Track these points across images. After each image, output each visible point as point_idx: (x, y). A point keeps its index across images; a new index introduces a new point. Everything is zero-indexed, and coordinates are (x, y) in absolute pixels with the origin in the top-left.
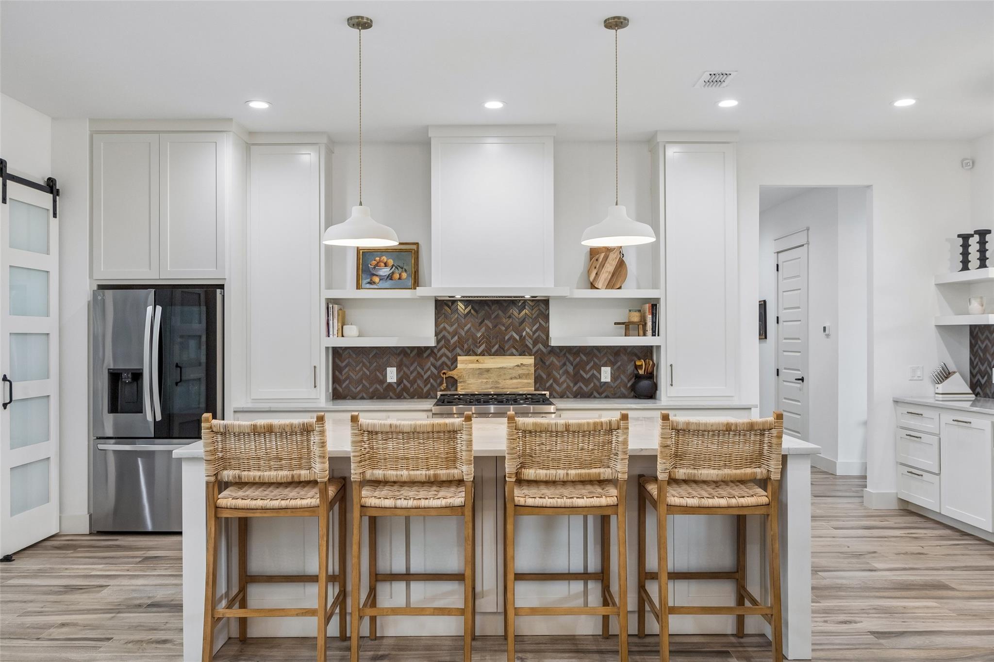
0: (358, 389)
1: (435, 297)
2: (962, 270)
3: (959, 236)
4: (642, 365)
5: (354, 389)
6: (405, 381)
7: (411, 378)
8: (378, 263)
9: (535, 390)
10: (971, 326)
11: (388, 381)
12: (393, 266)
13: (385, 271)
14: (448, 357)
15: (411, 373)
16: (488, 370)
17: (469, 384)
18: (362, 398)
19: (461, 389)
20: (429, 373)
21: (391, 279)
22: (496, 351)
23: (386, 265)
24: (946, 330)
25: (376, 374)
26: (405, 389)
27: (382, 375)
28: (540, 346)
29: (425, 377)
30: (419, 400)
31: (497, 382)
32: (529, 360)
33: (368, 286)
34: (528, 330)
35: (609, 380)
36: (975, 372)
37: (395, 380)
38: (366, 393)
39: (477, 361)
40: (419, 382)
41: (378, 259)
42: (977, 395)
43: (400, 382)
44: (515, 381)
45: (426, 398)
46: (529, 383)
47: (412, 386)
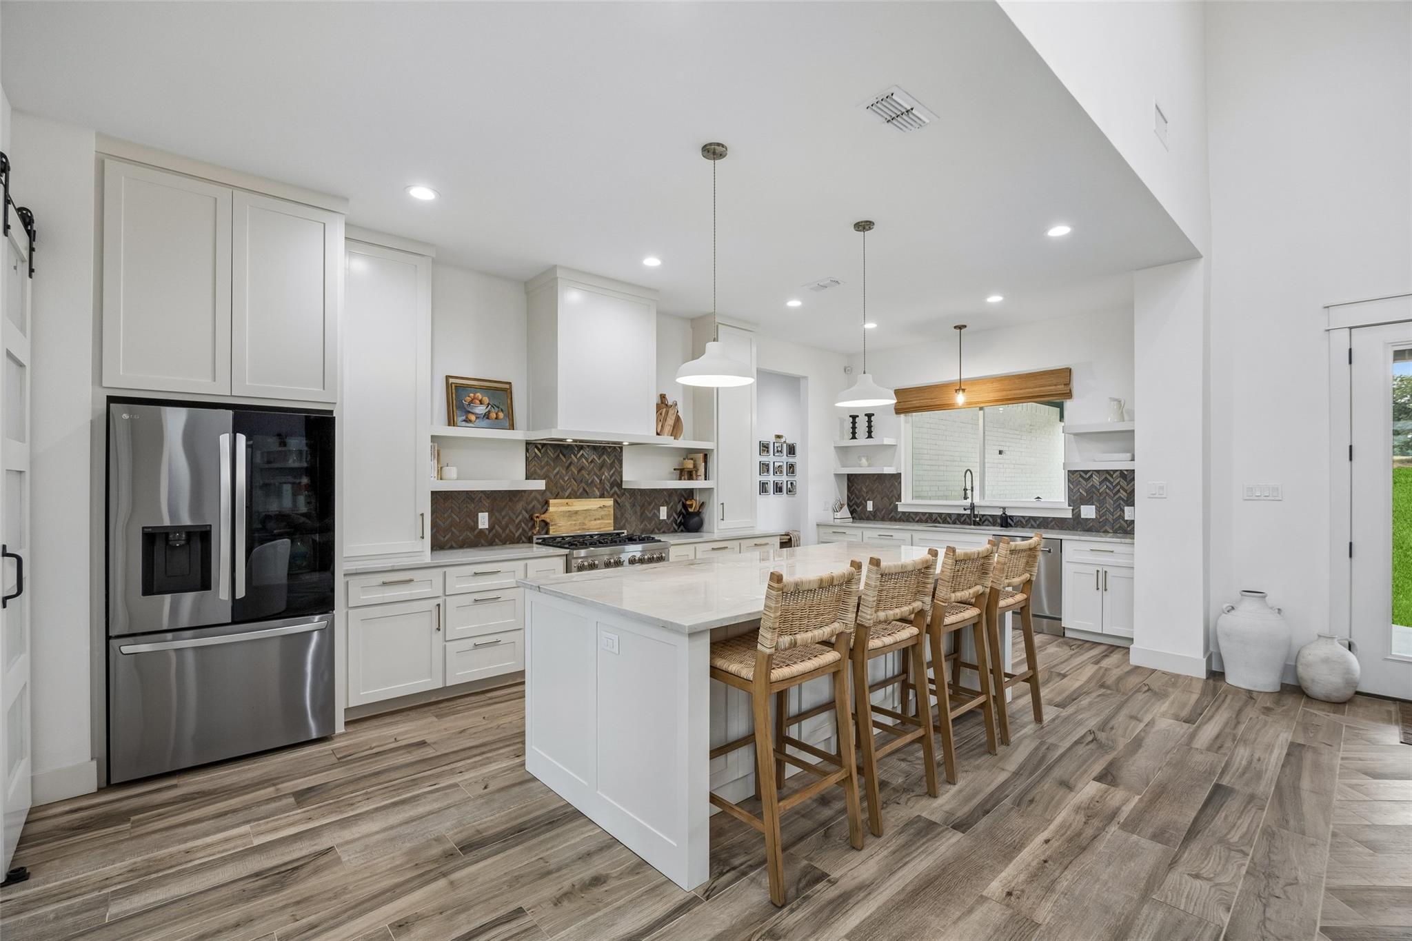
0: (447, 538)
1: (526, 440)
2: (852, 438)
3: (850, 416)
4: (692, 504)
5: (442, 539)
6: (497, 526)
7: (503, 523)
8: (473, 400)
9: (614, 530)
10: (848, 475)
11: (480, 528)
12: (488, 404)
13: (481, 410)
14: (538, 501)
15: (503, 518)
16: (576, 512)
17: (560, 526)
18: (451, 548)
19: (554, 532)
20: (520, 517)
21: (488, 418)
22: (581, 494)
23: (481, 402)
24: (837, 475)
25: (466, 521)
26: (497, 535)
27: (473, 521)
28: (616, 489)
29: (517, 521)
30: (511, 546)
31: (584, 524)
32: (609, 502)
33: (464, 424)
34: (606, 474)
35: (665, 518)
36: (851, 504)
37: (486, 526)
38: (455, 542)
39: (567, 503)
40: (511, 527)
41: (472, 395)
42: (853, 518)
43: (491, 528)
44: (599, 522)
45: (518, 542)
46: (609, 523)
47: (504, 530)
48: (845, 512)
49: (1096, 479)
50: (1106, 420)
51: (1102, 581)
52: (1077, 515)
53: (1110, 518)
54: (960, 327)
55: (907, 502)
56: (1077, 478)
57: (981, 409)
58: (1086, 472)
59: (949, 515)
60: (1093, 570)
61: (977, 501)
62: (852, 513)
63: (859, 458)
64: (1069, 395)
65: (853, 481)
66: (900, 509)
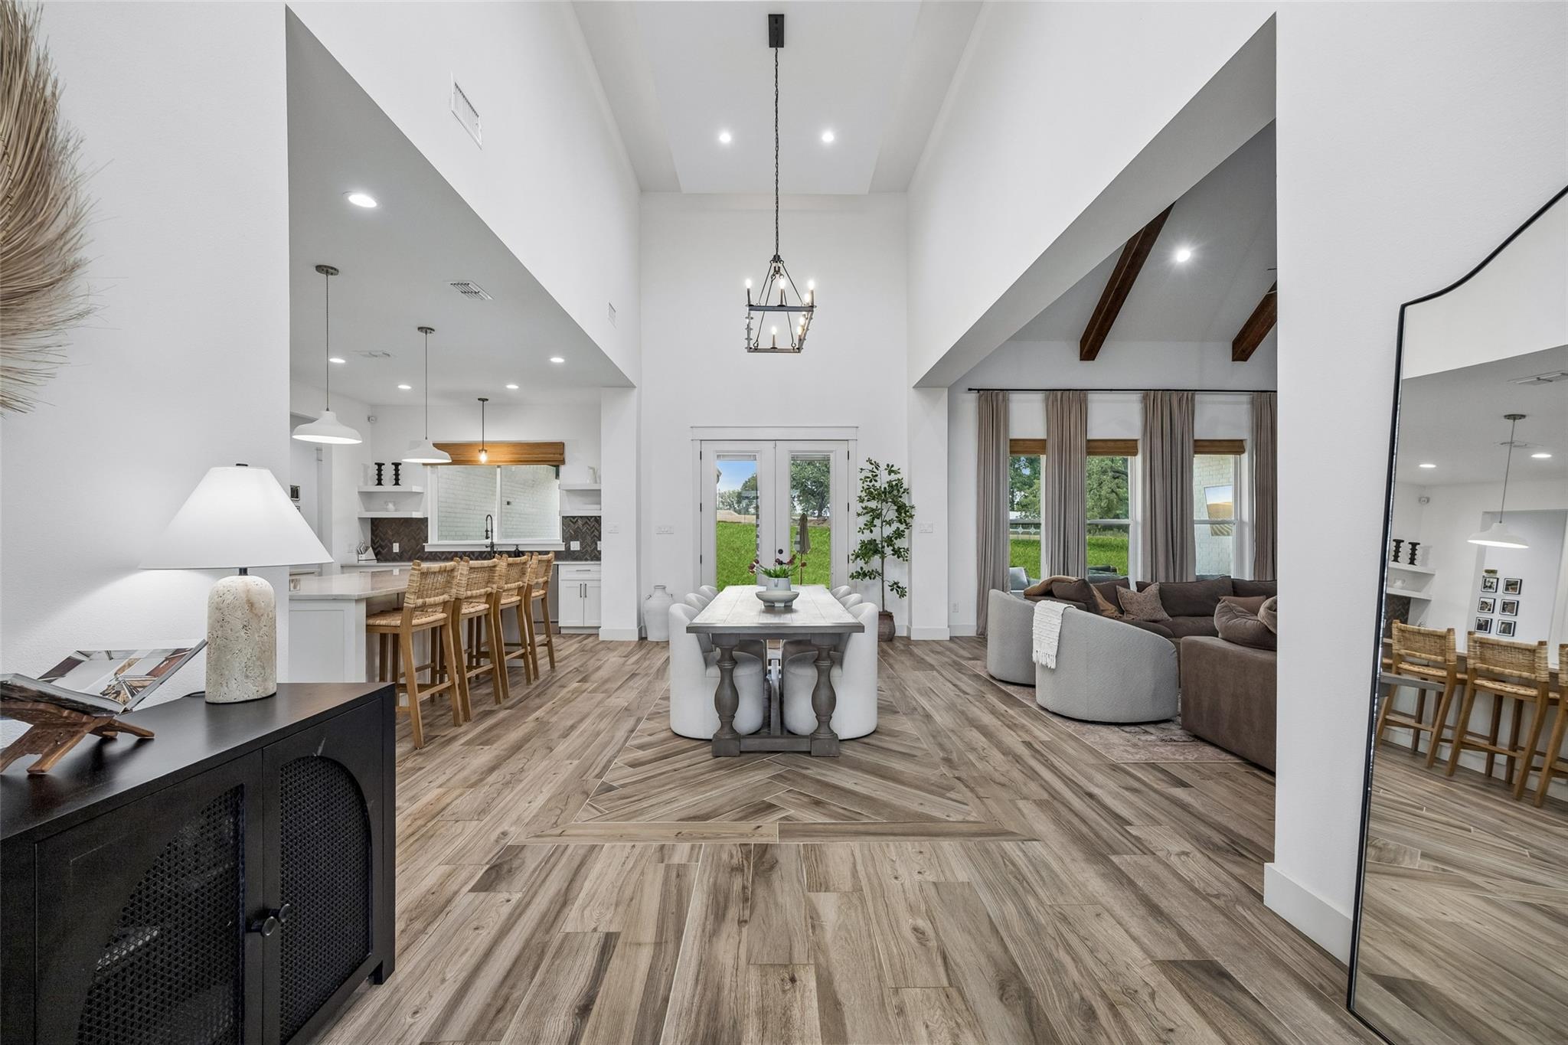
2: (377, 485)
3: (375, 464)
10: (372, 519)
24: (360, 519)
36: (376, 546)
42: (379, 559)
48: (371, 552)
49: (580, 522)
50: (584, 481)
51: (583, 592)
52: (568, 547)
53: (589, 549)
54: (484, 400)
55: (434, 541)
56: (568, 521)
57: (499, 466)
58: (574, 517)
59: (473, 553)
60: (578, 584)
61: (495, 541)
62: (376, 555)
63: (386, 503)
64: (563, 462)
65: (376, 525)
66: (427, 549)
